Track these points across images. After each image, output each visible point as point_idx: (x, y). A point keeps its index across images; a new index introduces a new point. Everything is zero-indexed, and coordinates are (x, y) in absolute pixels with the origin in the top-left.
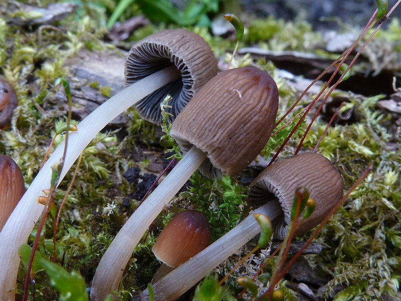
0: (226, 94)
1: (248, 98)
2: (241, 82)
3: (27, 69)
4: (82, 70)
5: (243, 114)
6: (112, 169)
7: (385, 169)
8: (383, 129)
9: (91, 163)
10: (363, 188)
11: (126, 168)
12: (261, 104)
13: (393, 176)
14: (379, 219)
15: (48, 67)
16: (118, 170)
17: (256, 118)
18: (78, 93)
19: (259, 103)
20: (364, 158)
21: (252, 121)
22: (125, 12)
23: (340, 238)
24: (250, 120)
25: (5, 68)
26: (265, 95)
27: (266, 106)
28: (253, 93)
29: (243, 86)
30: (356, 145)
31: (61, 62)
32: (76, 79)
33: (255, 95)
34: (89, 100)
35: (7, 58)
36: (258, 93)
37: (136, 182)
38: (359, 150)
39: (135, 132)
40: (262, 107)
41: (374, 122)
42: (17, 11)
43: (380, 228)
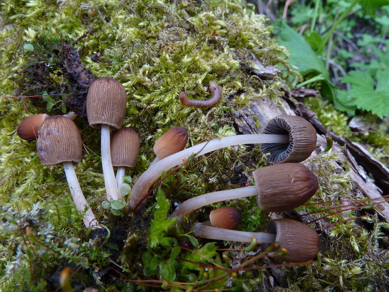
0: (287, 176)
1: (295, 184)
2: (298, 175)
3: (233, 92)
4: (256, 107)
5: (287, 190)
6: (233, 161)
7: (359, 264)
8: (378, 244)
9: (225, 153)
10: (336, 263)
11: (239, 165)
12: (299, 192)
13: (359, 270)
14: (334, 283)
15: (243, 96)
16: (235, 163)
17: (292, 196)
18: (246, 117)
19: (299, 190)
20: (353, 250)
21: (289, 196)
22: (313, 83)
23: (306, 274)
24: (288, 195)
25: (225, 85)
26: (306, 189)
27: (301, 195)
28: (300, 184)
29: (298, 178)
30: (354, 240)
31: (249, 98)
32: (250, 110)
33: (299, 186)
34: (248, 124)
35: (229, 81)
36: (302, 186)
37: (237, 175)
38: (353, 244)
39: (255, 152)
40: (299, 193)
41: (376, 237)
42: (250, 61)
43: (331, 288)
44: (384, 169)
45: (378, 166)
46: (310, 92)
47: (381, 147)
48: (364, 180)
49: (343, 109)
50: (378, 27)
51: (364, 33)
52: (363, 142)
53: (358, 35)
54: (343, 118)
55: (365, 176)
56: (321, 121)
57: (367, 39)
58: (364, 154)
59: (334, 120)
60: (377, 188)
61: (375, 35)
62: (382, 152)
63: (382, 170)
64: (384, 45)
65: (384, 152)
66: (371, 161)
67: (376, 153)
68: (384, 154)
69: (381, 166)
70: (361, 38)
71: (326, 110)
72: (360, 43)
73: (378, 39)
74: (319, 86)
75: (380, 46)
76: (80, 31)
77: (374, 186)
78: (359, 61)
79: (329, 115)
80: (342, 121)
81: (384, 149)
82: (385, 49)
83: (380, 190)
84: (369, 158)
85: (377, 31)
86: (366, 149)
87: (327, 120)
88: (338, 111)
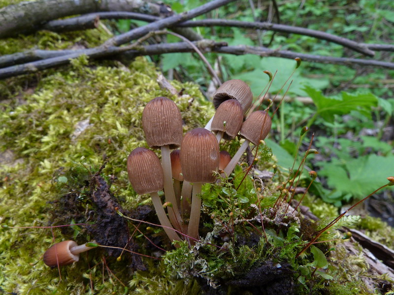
44: (387, 250)
45: (381, 248)
46: (298, 189)
47: (375, 230)
48: (374, 261)
49: (331, 201)
50: (328, 130)
51: (318, 136)
52: (358, 229)
53: (314, 139)
54: (333, 209)
55: (374, 258)
56: (315, 215)
57: (323, 141)
58: (364, 238)
59: (326, 212)
60: (388, 267)
61: (328, 137)
62: (377, 235)
63: (386, 251)
64: (338, 144)
65: (379, 235)
66: (372, 244)
67: (373, 236)
68: (380, 236)
69: (382, 247)
70: (317, 140)
71: (316, 204)
72: (318, 145)
73: (332, 139)
74: (304, 184)
75: (335, 145)
76: (94, 158)
77: (384, 266)
78: (321, 161)
79: (321, 208)
80: (333, 212)
81: (379, 232)
82: (340, 147)
83: (391, 269)
84: (369, 241)
85: (328, 134)
86: (364, 233)
87: (320, 213)
88: (327, 203)
